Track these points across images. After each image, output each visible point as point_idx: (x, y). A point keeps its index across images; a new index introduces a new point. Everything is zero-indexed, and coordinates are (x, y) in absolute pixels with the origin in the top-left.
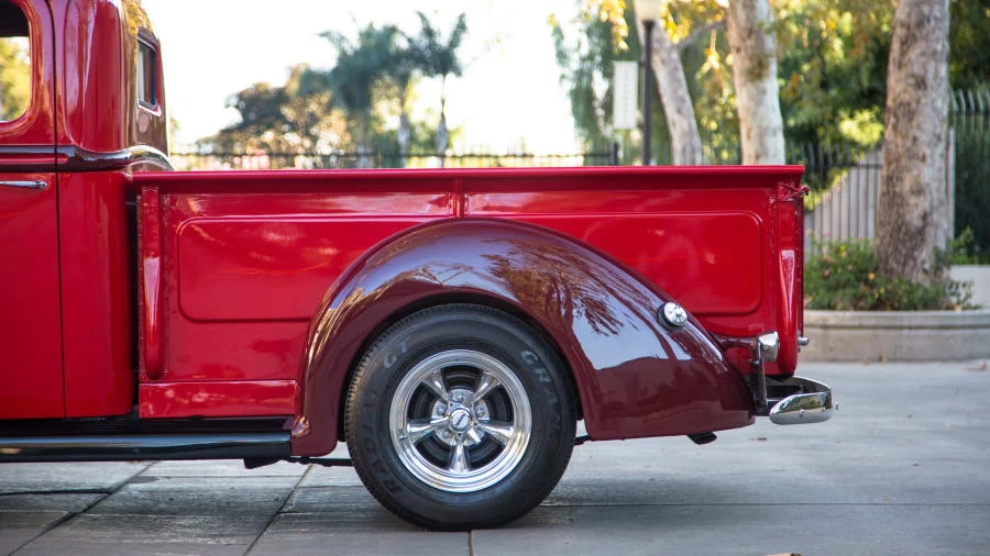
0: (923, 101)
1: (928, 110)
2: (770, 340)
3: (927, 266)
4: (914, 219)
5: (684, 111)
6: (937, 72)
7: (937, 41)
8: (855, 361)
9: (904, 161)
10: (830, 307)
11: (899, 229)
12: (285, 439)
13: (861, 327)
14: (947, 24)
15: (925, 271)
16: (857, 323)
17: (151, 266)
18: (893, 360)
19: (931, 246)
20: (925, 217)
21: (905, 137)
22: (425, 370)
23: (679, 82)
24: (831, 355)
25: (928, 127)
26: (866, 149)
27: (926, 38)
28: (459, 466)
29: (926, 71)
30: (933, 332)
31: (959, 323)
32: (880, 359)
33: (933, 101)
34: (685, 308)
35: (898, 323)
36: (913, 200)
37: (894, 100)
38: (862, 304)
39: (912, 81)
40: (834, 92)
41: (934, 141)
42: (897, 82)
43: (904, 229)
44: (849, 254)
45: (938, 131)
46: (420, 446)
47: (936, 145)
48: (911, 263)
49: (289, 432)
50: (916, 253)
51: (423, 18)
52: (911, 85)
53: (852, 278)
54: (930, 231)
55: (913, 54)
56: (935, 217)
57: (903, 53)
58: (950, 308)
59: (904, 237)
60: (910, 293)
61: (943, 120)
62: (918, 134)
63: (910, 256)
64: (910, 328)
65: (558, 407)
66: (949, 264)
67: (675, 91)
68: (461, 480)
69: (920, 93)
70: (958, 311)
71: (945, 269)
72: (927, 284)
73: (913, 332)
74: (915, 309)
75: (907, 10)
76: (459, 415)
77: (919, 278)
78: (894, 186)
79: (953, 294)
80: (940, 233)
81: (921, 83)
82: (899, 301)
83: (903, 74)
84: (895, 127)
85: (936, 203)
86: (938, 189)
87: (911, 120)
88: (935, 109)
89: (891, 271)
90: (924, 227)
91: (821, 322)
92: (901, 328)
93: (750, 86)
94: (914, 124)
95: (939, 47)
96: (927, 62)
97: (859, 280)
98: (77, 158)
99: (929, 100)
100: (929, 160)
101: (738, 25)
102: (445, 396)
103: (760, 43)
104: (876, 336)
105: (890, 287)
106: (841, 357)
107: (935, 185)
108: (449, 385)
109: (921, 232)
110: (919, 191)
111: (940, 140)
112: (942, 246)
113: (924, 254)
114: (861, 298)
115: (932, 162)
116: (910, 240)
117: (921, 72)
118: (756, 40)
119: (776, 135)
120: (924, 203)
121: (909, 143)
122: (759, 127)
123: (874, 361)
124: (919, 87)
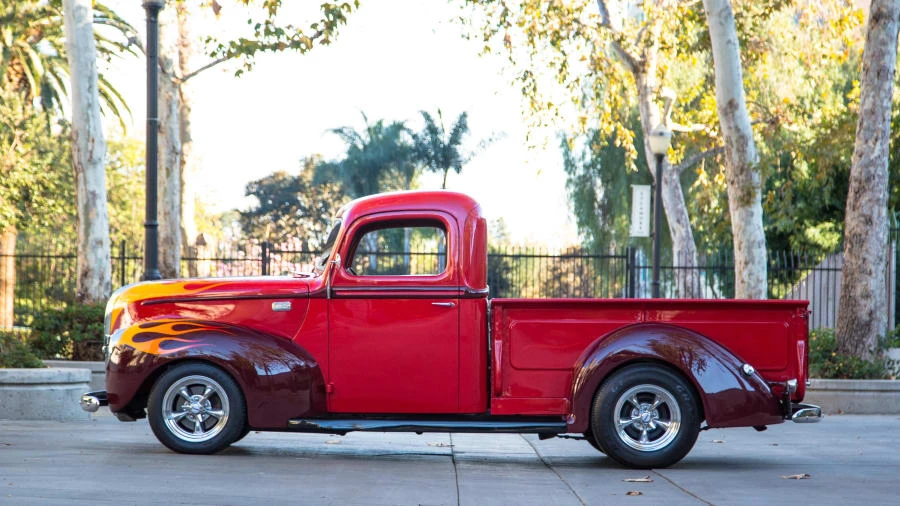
0: (870, 232)
1: (873, 239)
2: (793, 383)
3: (872, 348)
4: (864, 315)
5: (683, 221)
6: (879, 215)
7: (880, 191)
9: (856, 275)
11: (853, 320)
12: (564, 425)
13: (825, 390)
14: (887, 180)
15: (870, 352)
16: (824, 387)
17: (498, 343)
18: (849, 413)
19: (875, 335)
20: (871, 314)
21: (857, 257)
22: (629, 394)
23: (679, 197)
25: (874, 251)
26: (826, 251)
27: (872, 190)
28: (644, 440)
29: (872, 212)
30: (876, 394)
31: (894, 388)
32: (839, 412)
33: (877, 233)
34: (754, 367)
35: (852, 388)
36: (863, 302)
37: (850, 232)
38: (827, 374)
39: (862, 219)
40: (800, 205)
41: (878, 260)
42: (852, 219)
43: (856, 322)
44: (818, 339)
45: (880, 254)
46: (626, 430)
47: (878, 264)
48: (861, 346)
49: (565, 421)
50: (864, 339)
51: (427, 117)
52: (860, 221)
53: (820, 356)
54: (874, 323)
55: (864, 200)
56: (878, 313)
57: (856, 200)
58: (887, 377)
59: (858, 328)
60: (860, 367)
61: (884, 247)
62: (867, 256)
63: (860, 341)
64: (860, 391)
65: (693, 412)
66: (888, 348)
67: (676, 205)
68: (646, 446)
69: (868, 227)
70: (893, 380)
71: (885, 351)
72: (872, 361)
73: (862, 394)
74: (864, 378)
75: (859, 170)
76: (645, 415)
77: (866, 356)
78: (850, 292)
79: (890, 368)
80: (881, 326)
81: (869, 221)
82: (853, 373)
83: (856, 214)
84: (850, 251)
85: (878, 304)
86: (880, 295)
87: (862, 246)
88: (878, 239)
89: (847, 351)
90: (870, 321)
92: (854, 390)
93: (740, 209)
94: (864, 248)
95: (881, 196)
96: (873, 206)
97: (825, 357)
98: (466, 292)
99: (874, 233)
100: (874, 275)
101: (732, 164)
102: (638, 407)
103: (749, 178)
104: (836, 396)
105: (846, 362)
107: (878, 292)
108: (640, 401)
109: (868, 325)
110: (867, 296)
111: (881, 260)
112: (883, 334)
113: (870, 340)
114: (826, 370)
115: (877, 276)
116: (861, 330)
117: (869, 213)
118: (746, 176)
119: (760, 247)
120: (870, 304)
121: (860, 262)
122: (748, 241)
123: (835, 413)
124: (867, 223)
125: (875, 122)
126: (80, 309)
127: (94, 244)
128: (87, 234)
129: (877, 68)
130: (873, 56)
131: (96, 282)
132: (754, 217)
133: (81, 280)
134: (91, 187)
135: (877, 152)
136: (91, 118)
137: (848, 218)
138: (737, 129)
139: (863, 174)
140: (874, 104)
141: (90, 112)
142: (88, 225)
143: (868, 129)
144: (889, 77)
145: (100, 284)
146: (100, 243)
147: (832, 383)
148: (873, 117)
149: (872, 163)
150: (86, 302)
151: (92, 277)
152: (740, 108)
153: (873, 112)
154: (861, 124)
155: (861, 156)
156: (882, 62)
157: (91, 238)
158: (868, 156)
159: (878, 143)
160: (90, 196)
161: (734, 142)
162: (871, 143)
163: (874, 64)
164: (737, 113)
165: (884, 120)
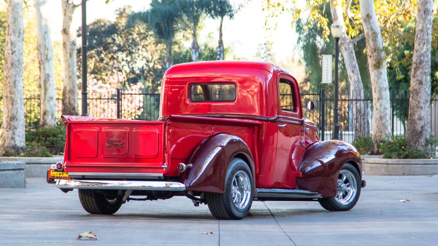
0: (421, 88)
1: (423, 92)
3: (423, 144)
4: (419, 128)
5: (356, 72)
6: (426, 79)
7: (427, 69)
8: (397, 175)
9: (415, 109)
10: (390, 158)
11: (414, 131)
13: (398, 164)
14: (430, 63)
15: (422, 146)
16: (397, 163)
18: (408, 175)
19: (424, 138)
20: (422, 127)
21: (415, 100)
24: (389, 173)
25: (424, 98)
27: (422, 68)
29: (422, 79)
30: (422, 166)
31: (430, 163)
32: (404, 175)
33: (425, 89)
35: (410, 163)
36: (418, 122)
37: (412, 88)
38: (400, 157)
39: (418, 82)
41: (426, 102)
44: (397, 140)
45: (427, 99)
48: (418, 143)
50: (419, 140)
52: (417, 83)
54: (424, 132)
55: (418, 73)
56: (426, 127)
57: (415, 73)
58: (429, 158)
60: (416, 153)
61: (428, 95)
62: (420, 100)
63: (417, 141)
64: (414, 164)
67: (351, 63)
69: (421, 86)
70: (432, 159)
71: (429, 145)
72: (422, 150)
73: (415, 166)
74: (418, 158)
75: (416, 58)
77: (420, 148)
78: (412, 117)
80: (427, 133)
81: (421, 83)
82: (412, 156)
83: (415, 79)
84: (412, 97)
85: (426, 123)
86: (427, 118)
87: (417, 95)
88: (425, 92)
89: (411, 146)
90: (422, 131)
91: (386, 163)
92: (412, 164)
93: (375, 71)
94: (419, 96)
95: (427, 71)
96: (423, 76)
97: (399, 149)
99: (423, 89)
100: (423, 109)
101: (370, 47)
104: (403, 167)
105: (410, 151)
106: (392, 174)
109: (421, 132)
110: (420, 119)
111: (427, 101)
112: (428, 137)
113: (422, 140)
114: (401, 155)
115: (425, 109)
116: (417, 135)
117: (421, 79)
118: (378, 53)
119: (385, 91)
120: (422, 123)
121: (417, 103)
122: (379, 87)
123: (402, 175)
124: (420, 84)
125: (423, 35)
126: (43, 130)
127: (49, 99)
128: (45, 94)
129: (424, 9)
130: (422, 3)
131: (50, 117)
132: (383, 75)
133: (43, 116)
134: (47, 72)
135: (424, 50)
136: (46, 39)
137: (412, 82)
138: (372, 29)
139: (418, 60)
140: (423, 27)
141: (46, 36)
142: (46, 89)
143: (420, 38)
144: (430, 13)
145: (52, 118)
146: (51, 98)
147: (402, 161)
148: (422, 33)
149: (422, 55)
150: (46, 127)
151: (48, 115)
152: (373, 18)
153: (422, 31)
154: (417, 36)
155: (417, 52)
156: (426, 7)
157: (47, 96)
158: (420, 51)
159: (425, 45)
160: (47, 76)
161: (370, 36)
162: (421, 46)
163: (423, 8)
164: (371, 21)
165: (428, 34)
